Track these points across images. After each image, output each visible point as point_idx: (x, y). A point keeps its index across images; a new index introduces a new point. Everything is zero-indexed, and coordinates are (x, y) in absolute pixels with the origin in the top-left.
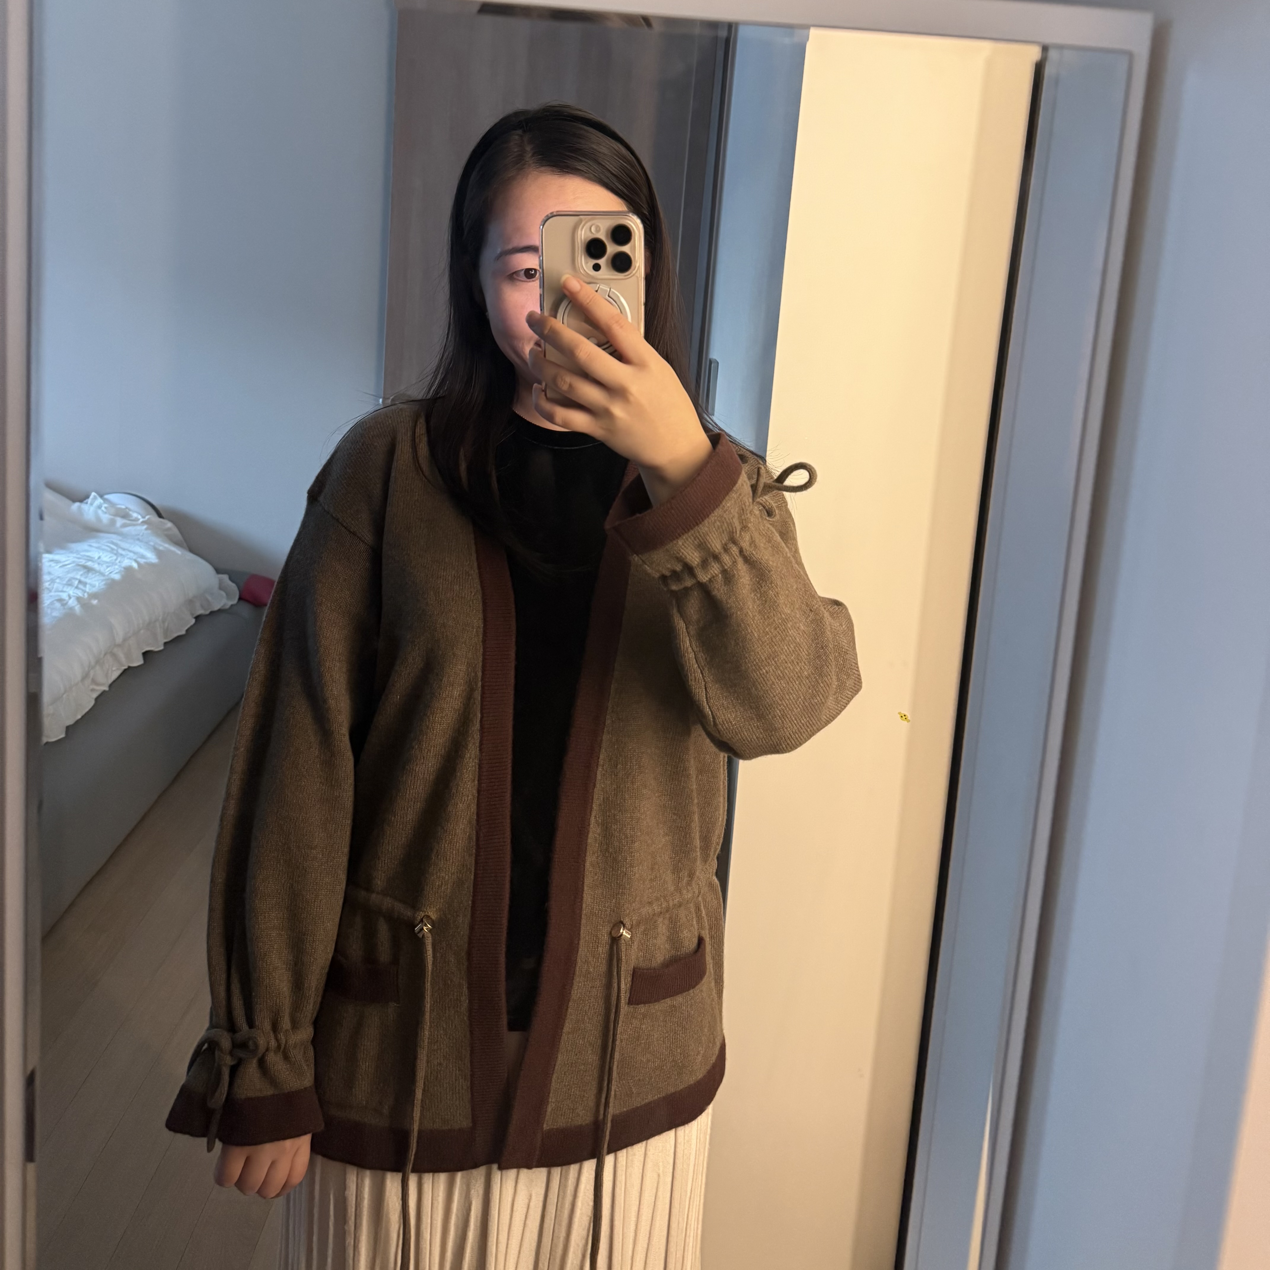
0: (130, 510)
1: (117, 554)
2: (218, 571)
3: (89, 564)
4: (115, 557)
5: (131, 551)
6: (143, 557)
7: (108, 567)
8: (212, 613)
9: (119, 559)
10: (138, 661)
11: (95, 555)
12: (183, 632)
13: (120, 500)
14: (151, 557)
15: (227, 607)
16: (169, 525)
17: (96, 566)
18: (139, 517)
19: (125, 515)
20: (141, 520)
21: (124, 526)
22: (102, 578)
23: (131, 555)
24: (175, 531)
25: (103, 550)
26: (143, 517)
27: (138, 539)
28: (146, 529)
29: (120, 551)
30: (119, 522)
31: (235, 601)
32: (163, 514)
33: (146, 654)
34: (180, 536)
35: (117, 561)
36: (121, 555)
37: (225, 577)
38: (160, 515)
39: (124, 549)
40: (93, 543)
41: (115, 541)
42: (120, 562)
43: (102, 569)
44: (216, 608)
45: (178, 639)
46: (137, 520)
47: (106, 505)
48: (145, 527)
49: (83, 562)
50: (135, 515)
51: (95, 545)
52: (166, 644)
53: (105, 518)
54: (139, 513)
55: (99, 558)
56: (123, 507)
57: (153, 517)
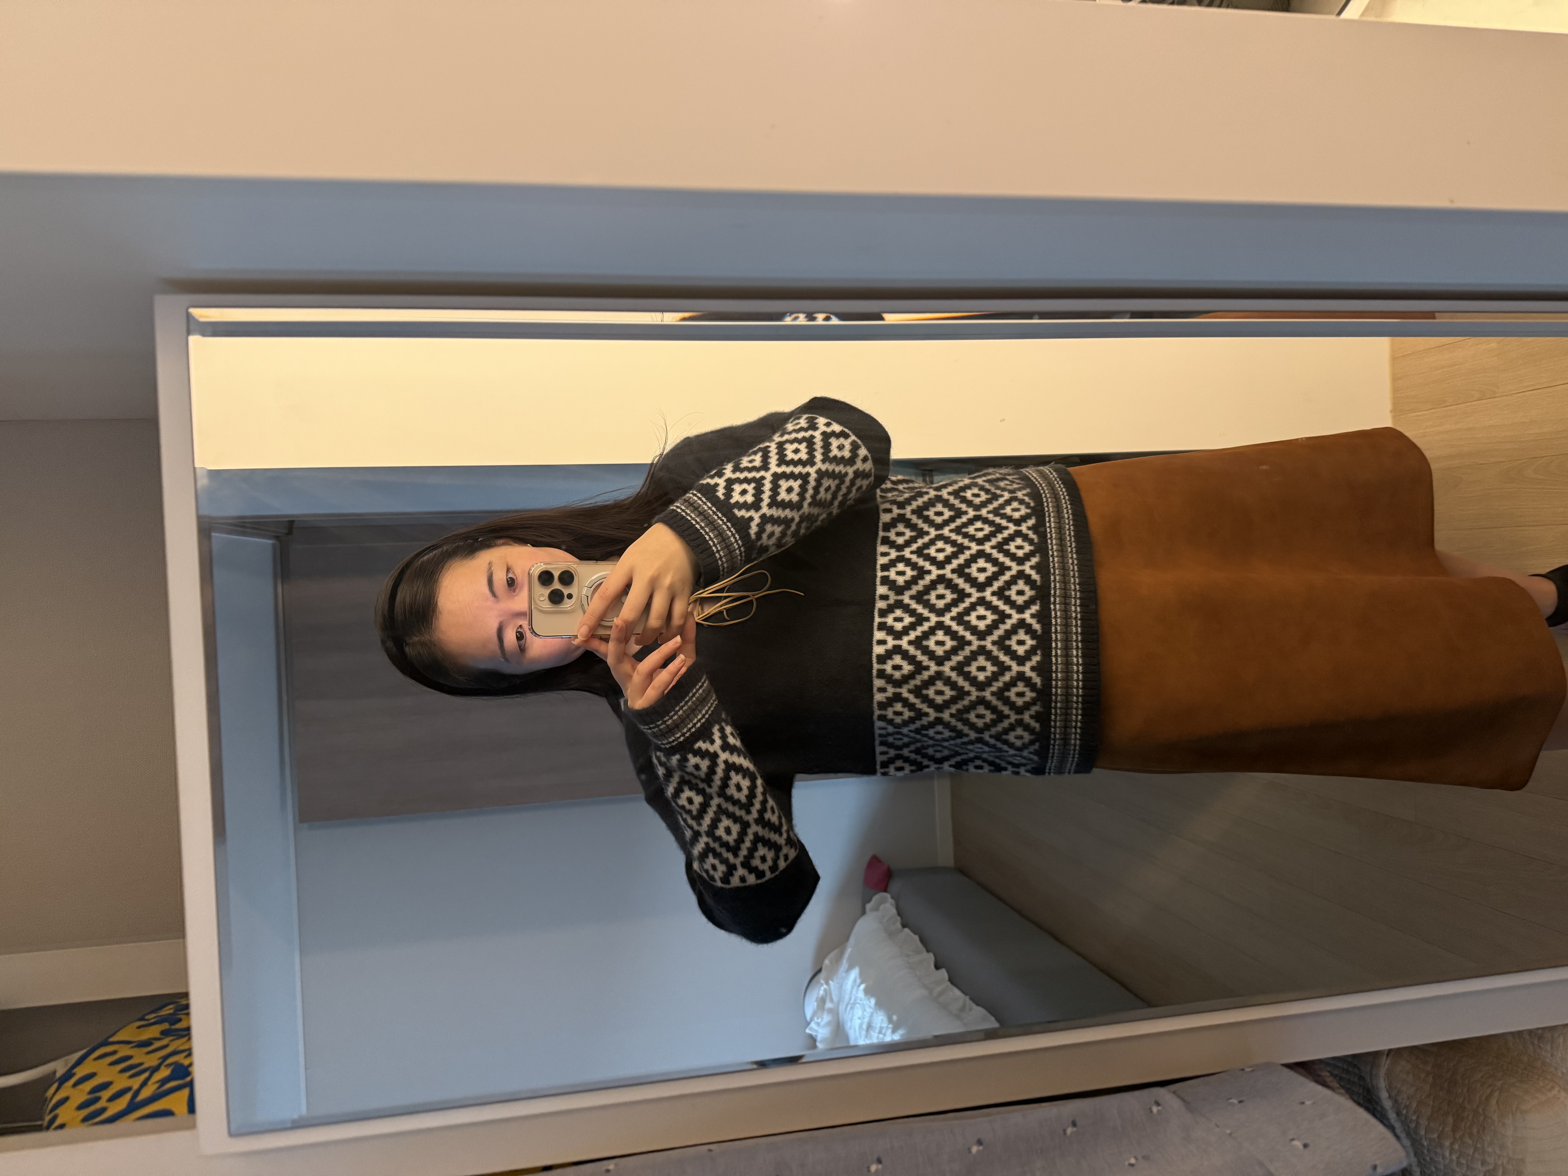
0: (817, 998)
1: (854, 1004)
2: (864, 913)
3: (865, 1027)
4: (858, 1005)
5: (851, 992)
6: (855, 981)
7: (865, 1010)
8: (899, 914)
9: (859, 1001)
10: (943, 973)
11: (857, 1022)
12: (917, 938)
13: (810, 1008)
14: (855, 973)
15: (893, 902)
16: (827, 962)
17: (866, 1020)
18: (822, 988)
19: (822, 1001)
20: (825, 986)
21: (832, 1000)
22: (875, 1014)
23: (854, 992)
24: (832, 955)
25: (852, 1017)
26: (822, 985)
27: (841, 988)
28: (832, 981)
29: (852, 1001)
30: (829, 1005)
31: (887, 895)
32: (818, 968)
33: (937, 967)
34: (836, 951)
35: (861, 1002)
36: (855, 1000)
37: (869, 906)
38: (820, 971)
39: (850, 999)
40: (848, 1025)
41: (844, 1007)
42: (861, 1000)
43: (867, 1015)
44: (894, 911)
45: (922, 940)
46: (825, 990)
47: (816, 1019)
49: (864, 1033)
50: (822, 992)
51: (849, 1024)
52: (928, 951)
53: (826, 1018)
54: (819, 989)
55: (859, 1018)
56: (815, 1004)
57: (822, 977)
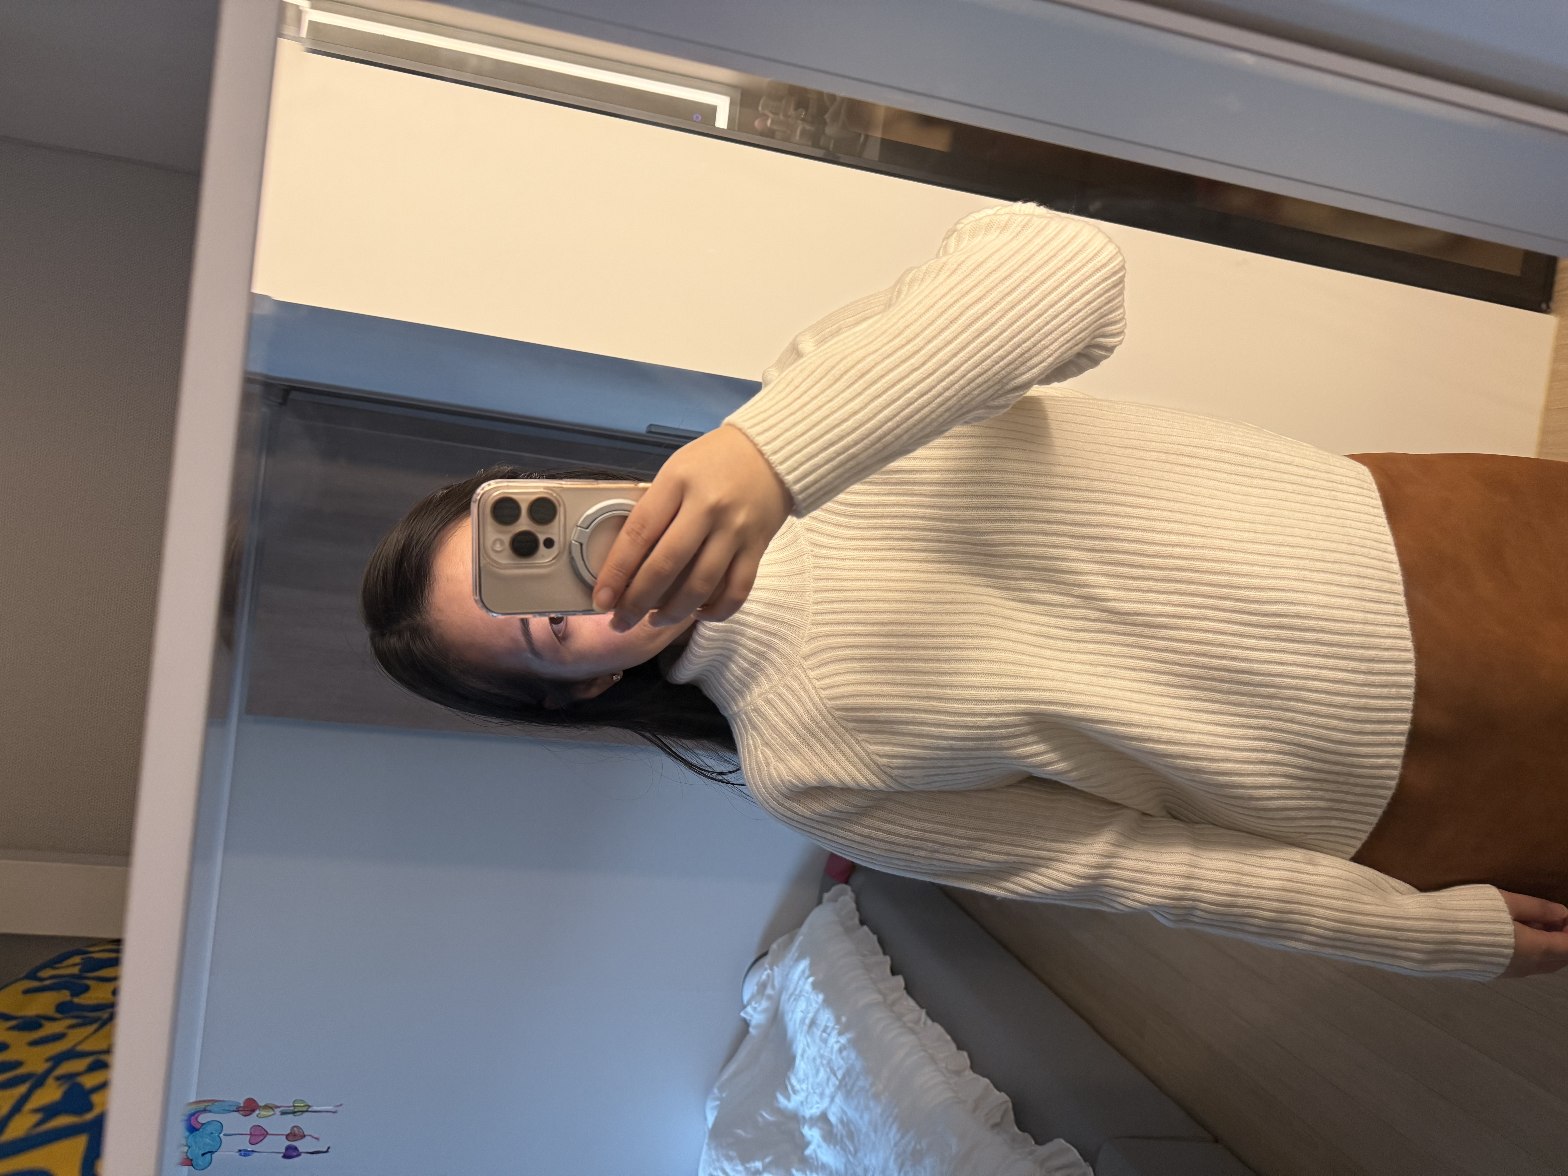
0: (758, 982)
1: (800, 996)
2: (820, 902)
3: (807, 1021)
4: (802, 998)
5: (798, 983)
6: (803, 972)
7: (811, 1005)
8: (858, 909)
9: (805, 994)
10: (900, 980)
11: (799, 1015)
12: (875, 938)
13: (749, 989)
14: (804, 964)
15: (853, 895)
16: (774, 946)
17: (810, 1015)
18: (766, 973)
19: (763, 987)
20: (769, 971)
21: (773, 987)
22: (821, 1011)
23: (801, 983)
24: (780, 940)
25: (795, 1008)
26: (766, 970)
27: (786, 976)
28: (777, 967)
29: (797, 992)
30: (769, 991)
31: (848, 888)
32: (765, 951)
33: (894, 972)
34: (786, 937)
35: (806, 995)
36: (801, 991)
37: (826, 896)
38: (765, 954)
39: (795, 989)
40: (788, 1017)
41: (787, 997)
42: (807, 993)
43: (813, 1010)
44: (854, 905)
45: (881, 941)
46: (768, 976)
47: (753, 1003)
48: (776, 969)
49: (805, 1028)
50: (764, 977)
51: (790, 1015)
52: (885, 953)
53: (765, 1004)
54: (762, 974)
55: (802, 1012)
56: (756, 988)
57: (767, 960)
